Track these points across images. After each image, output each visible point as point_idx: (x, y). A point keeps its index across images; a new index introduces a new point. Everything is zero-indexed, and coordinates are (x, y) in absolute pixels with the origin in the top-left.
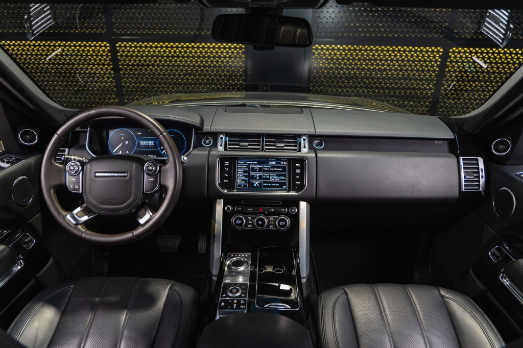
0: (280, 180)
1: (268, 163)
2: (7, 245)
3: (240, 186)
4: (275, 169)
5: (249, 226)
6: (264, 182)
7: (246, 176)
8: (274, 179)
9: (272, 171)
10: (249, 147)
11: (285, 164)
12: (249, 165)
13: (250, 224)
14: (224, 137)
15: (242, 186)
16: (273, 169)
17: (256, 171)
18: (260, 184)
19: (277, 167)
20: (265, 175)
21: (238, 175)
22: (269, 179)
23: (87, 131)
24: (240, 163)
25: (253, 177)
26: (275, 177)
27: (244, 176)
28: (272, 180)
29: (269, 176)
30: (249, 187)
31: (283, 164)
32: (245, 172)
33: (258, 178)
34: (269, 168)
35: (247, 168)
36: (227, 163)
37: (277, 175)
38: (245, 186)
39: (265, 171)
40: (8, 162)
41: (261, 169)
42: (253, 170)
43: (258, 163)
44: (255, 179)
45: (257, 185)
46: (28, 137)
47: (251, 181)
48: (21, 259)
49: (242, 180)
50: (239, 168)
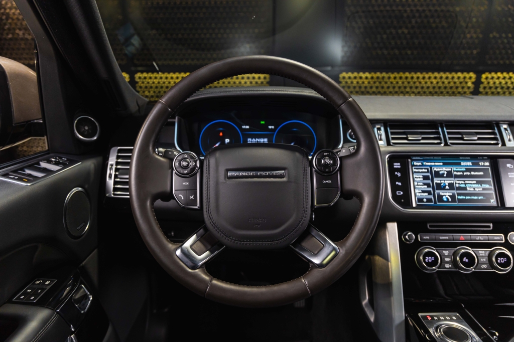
0: (484, 189)
1: (459, 164)
2: (54, 308)
3: (420, 200)
4: (473, 173)
5: (447, 266)
6: (459, 194)
7: (428, 185)
8: (474, 188)
9: (467, 176)
10: (422, 141)
11: (487, 166)
12: (431, 168)
13: (447, 262)
14: (382, 129)
15: (425, 200)
16: (469, 173)
17: (442, 176)
18: (453, 197)
19: (475, 170)
20: (458, 182)
21: (416, 183)
22: (465, 189)
23: (174, 123)
24: (417, 166)
25: (439, 187)
26: (474, 185)
27: (425, 184)
28: (470, 189)
29: (465, 184)
30: (435, 202)
31: (483, 166)
32: (425, 178)
33: (447, 187)
34: (463, 172)
35: (428, 172)
36: (397, 165)
37: (478, 183)
38: (429, 200)
39: (456, 176)
40: (57, 163)
41: (450, 174)
42: (438, 174)
43: (445, 164)
44: (444, 188)
45: (447, 198)
46: (86, 128)
47: (437, 192)
48: (72, 333)
49: (424, 192)
50: (415, 172)
